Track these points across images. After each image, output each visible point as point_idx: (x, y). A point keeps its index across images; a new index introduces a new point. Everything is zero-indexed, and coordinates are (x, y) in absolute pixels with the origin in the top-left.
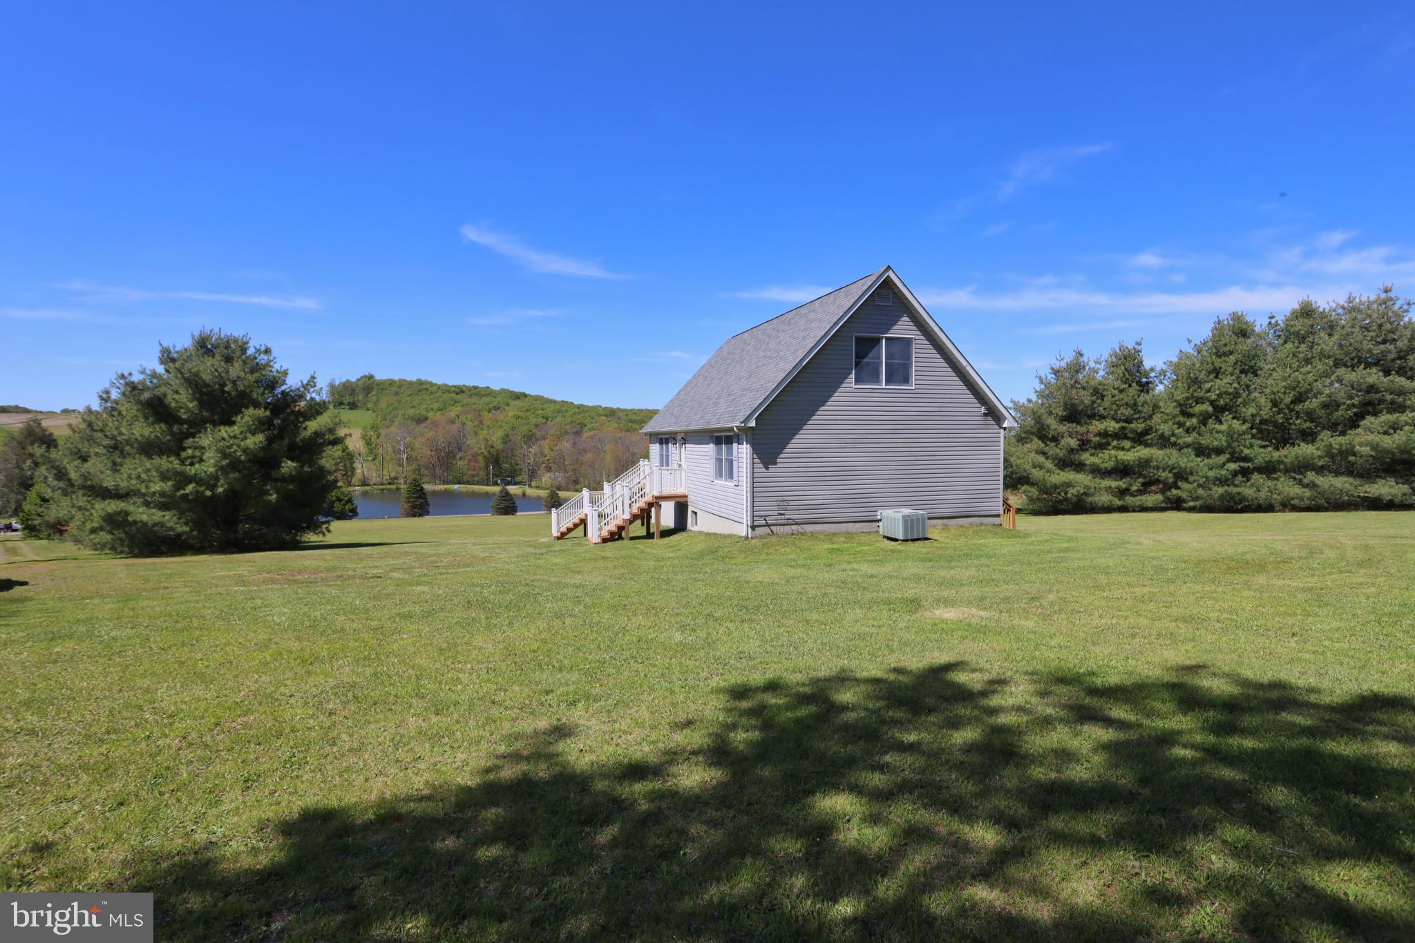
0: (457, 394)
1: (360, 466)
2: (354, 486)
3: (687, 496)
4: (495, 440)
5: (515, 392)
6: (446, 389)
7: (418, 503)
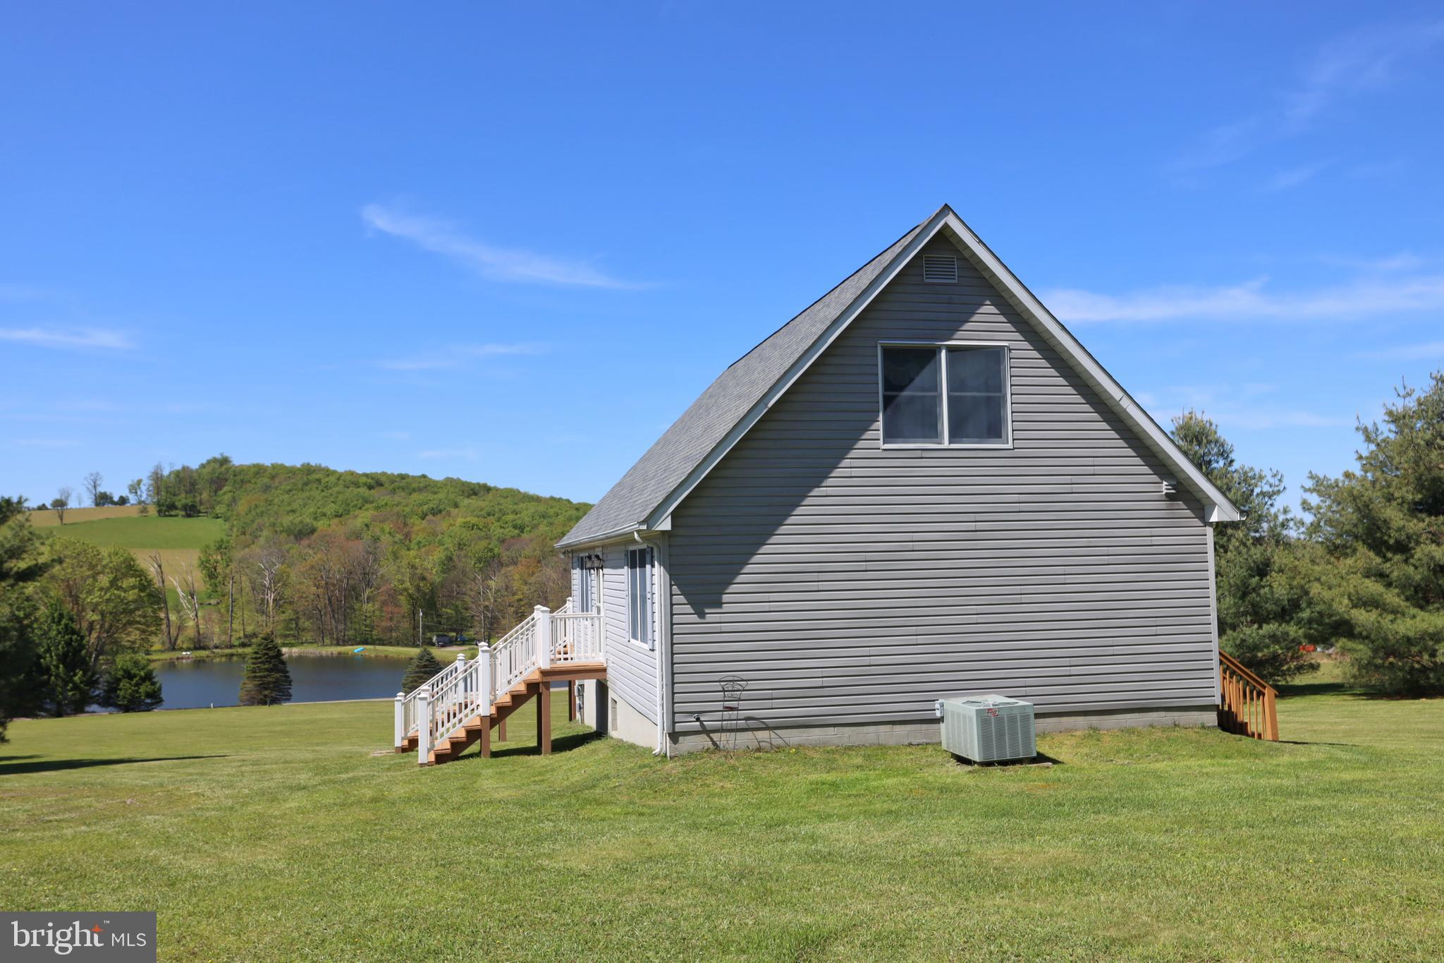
0: (370, 488)
1: (192, 615)
2: (181, 649)
3: (604, 670)
4: (429, 566)
5: (469, 484)
6: (352, 480)
7: (270, 679)
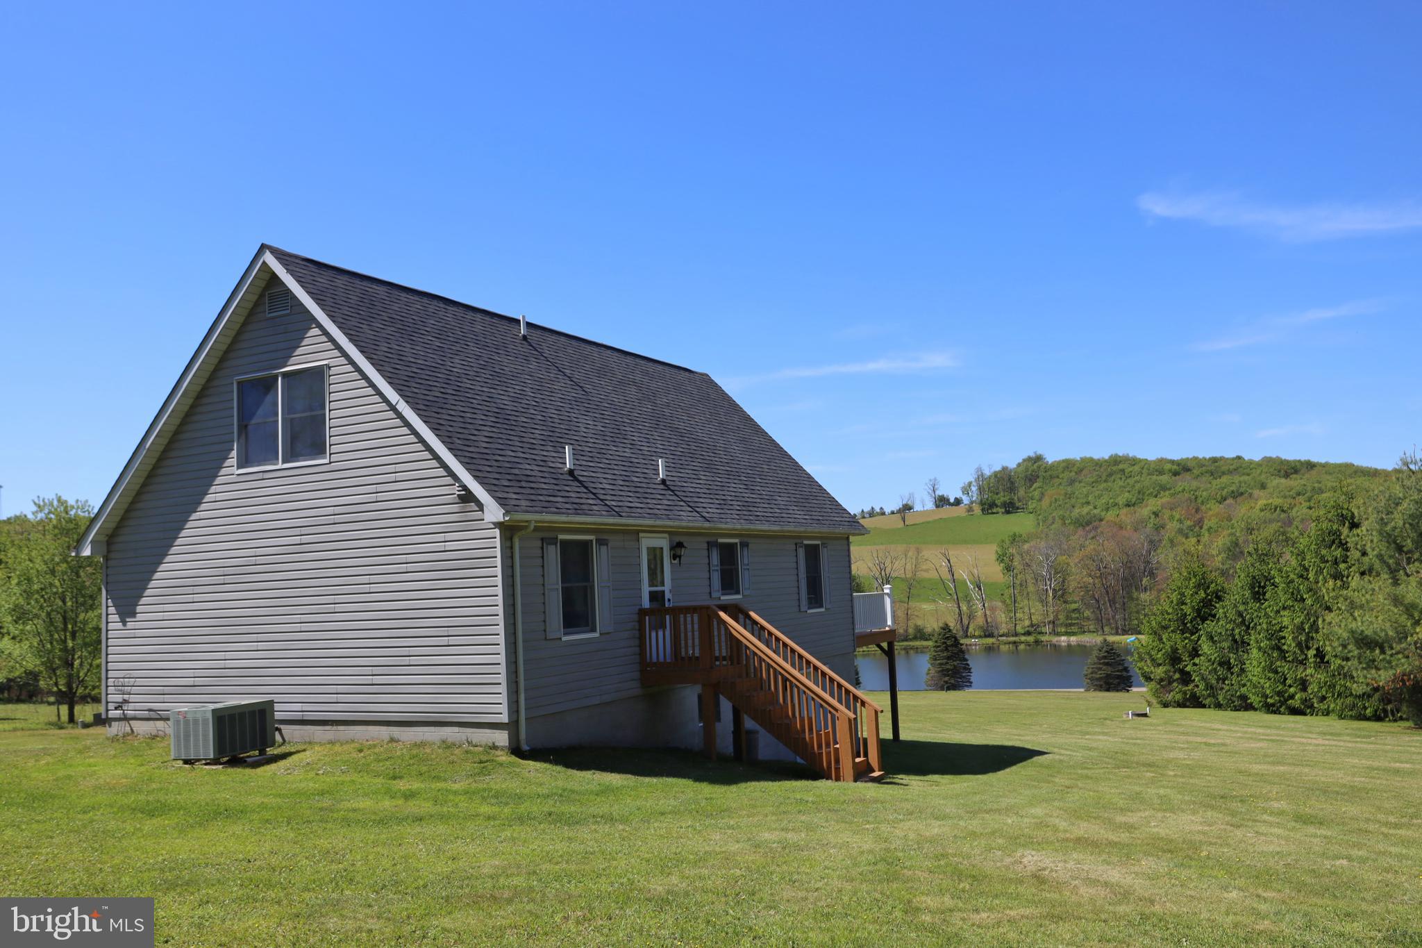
0: (1176, 474)
1: (980, 606)
2: (974, 637)
6: (1159, 467)
7: (948, 667)
